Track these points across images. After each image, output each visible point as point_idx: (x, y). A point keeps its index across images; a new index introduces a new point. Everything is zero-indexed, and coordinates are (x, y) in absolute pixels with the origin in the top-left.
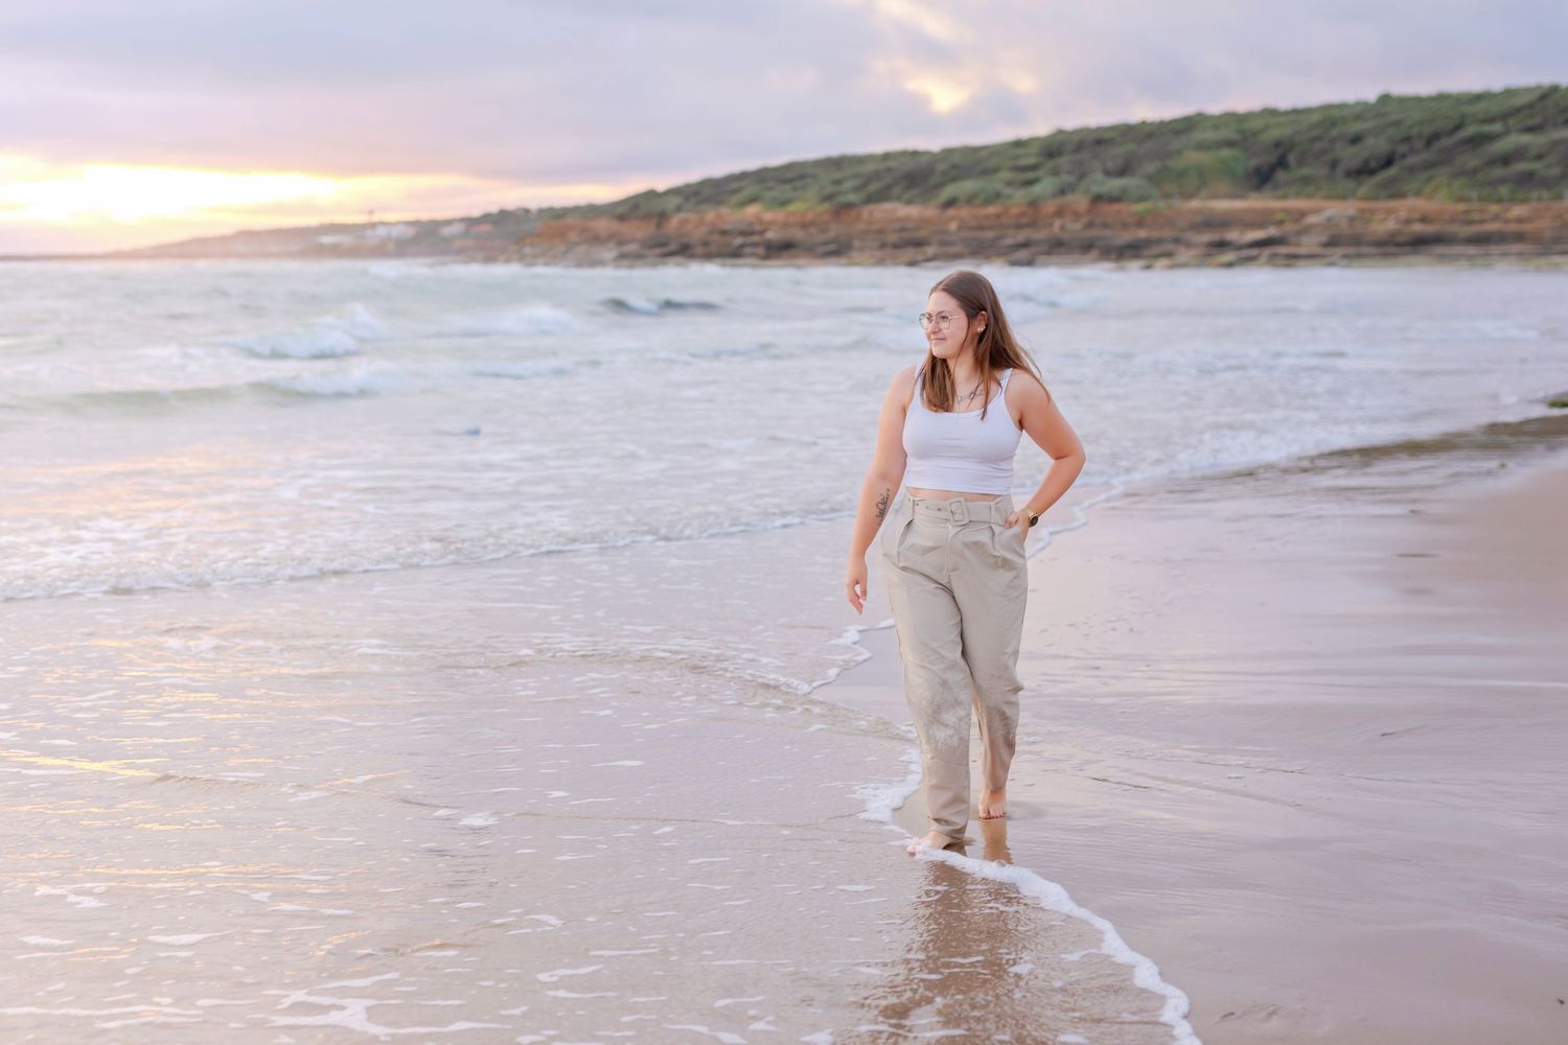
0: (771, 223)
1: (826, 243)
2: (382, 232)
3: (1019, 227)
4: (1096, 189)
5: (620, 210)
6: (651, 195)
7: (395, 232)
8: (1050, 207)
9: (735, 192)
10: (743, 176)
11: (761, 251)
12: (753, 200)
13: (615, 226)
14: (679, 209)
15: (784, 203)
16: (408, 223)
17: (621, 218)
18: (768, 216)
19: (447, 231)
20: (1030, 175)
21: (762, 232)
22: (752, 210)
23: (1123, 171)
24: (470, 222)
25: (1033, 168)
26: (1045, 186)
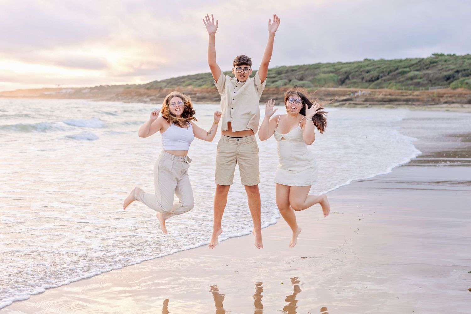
0: (197, 91)
1: (215, 98)
2: (64, 91)
3: (274, 94)
4: (295, 84)
5: (148, 86)
6: (156, 82)
7: (69, 91)
8: (282, 89)
9: (184, 82)
10: (183, 77)
11: (196, 99)
12: (189, 85)
13: (146, 91)
14: (165, 87)
15: (200, 86)
16: (72, 88)
17: (148, 89)
18: (196, 89)
19: (84, 91)
20: (274, 79)
21: (195, 94)
22: (190, 87)
23: (301, 79)
24: (91, 89)
25: (274, 77)
26: (279, 83)
